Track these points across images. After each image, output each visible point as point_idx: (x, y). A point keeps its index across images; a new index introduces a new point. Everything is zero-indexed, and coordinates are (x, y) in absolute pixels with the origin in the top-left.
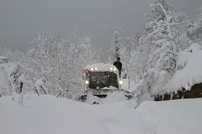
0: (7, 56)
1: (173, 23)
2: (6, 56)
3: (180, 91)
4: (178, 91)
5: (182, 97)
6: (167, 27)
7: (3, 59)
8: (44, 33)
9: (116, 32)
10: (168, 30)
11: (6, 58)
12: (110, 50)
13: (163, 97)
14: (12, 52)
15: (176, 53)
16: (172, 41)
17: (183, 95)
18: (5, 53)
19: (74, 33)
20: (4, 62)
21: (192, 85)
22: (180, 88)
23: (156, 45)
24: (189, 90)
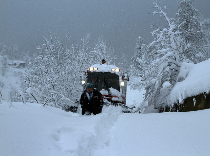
0: (25, 60)
1: (177, 32)
2: (23, 61)
3: (176, 104)
4: (174, 104)
5: (178, 111)
6: (171, 36)
7: (21, 64)
8: (52, 38)
9: (139, 37)
10: (171, 39)
11: (24, 62)
12: (133, 57)
13: (165, 109)
14: (30, 57)
15: (179, 64)
16: (175, 51)
17: (179, 108)
18: (23, 57)
19: (84, 39)
20: (21, 67)
21: (184, 98)
22: (175, 101)
23: (159, 54)
24: (182, 103)
